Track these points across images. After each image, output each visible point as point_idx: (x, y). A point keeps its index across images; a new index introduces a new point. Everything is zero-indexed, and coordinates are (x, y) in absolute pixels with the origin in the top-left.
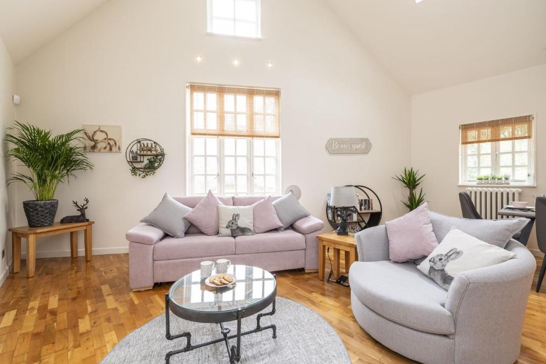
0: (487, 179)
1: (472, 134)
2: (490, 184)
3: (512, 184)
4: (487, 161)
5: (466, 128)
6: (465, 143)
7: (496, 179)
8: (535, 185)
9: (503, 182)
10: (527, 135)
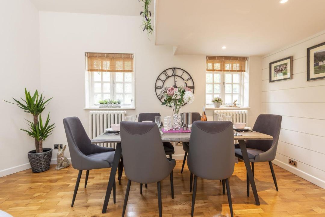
0: (107, 103)
1: (96, 63)
2: (108, 107)
3: (123, 107)
4: (107, 87)
5: (91, 56)
6: (91, 70)
7: (113, 103)
8: (134, 108)
9: (117, 106)
10: (130, 69)
